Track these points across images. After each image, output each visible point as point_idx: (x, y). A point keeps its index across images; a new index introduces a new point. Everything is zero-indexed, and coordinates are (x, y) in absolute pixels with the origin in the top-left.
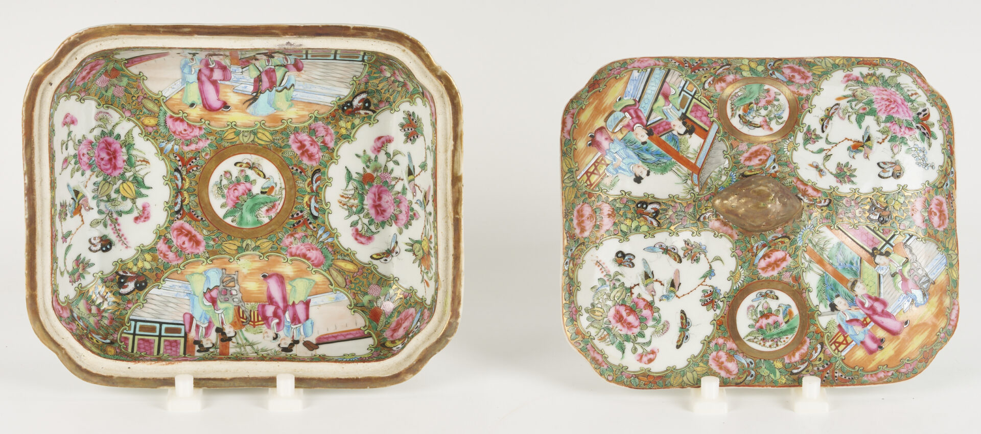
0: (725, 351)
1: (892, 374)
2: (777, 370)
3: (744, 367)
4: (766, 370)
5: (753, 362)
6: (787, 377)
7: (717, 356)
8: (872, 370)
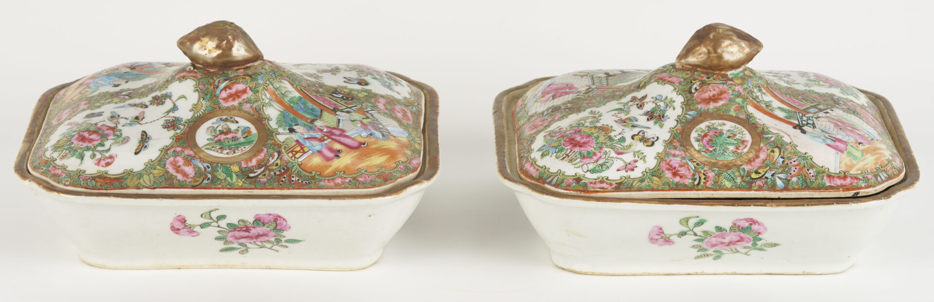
0: (183, 156)
1: (350, 181)
2: (233, 173)
3: (200, 171)
4: (222, 174)
5: (209, 165)
6: (243, 180)
7: (174, 161)
8: (329, 175)
